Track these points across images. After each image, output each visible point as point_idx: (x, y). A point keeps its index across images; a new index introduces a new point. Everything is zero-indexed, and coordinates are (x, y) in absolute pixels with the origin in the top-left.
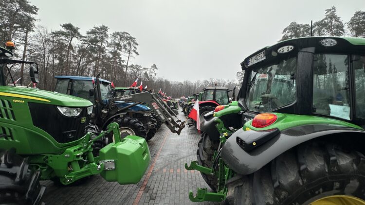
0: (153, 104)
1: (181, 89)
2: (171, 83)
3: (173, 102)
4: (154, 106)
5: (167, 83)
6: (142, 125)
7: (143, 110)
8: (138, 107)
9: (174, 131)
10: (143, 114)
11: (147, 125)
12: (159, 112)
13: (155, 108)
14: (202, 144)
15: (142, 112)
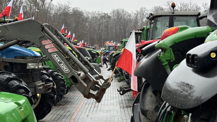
0: (44, 42)
1: (107, 27)
2: (85, 15)
3: (90, 51)
4: (46, 47)
5: (77, 15)
6: (24, 84)
7: (24, 57)
8: (13, 50)
9: (88, 96)
10: (26, 65)
11: (35, 87)
12: (57, 59)
13: (50, 51)
14: (138, 105)
15: (22, 61)
